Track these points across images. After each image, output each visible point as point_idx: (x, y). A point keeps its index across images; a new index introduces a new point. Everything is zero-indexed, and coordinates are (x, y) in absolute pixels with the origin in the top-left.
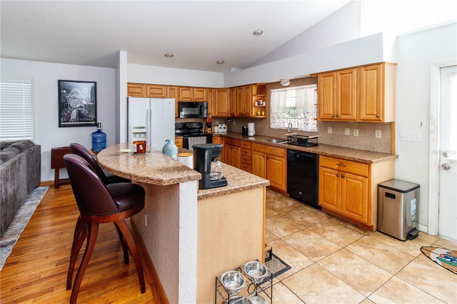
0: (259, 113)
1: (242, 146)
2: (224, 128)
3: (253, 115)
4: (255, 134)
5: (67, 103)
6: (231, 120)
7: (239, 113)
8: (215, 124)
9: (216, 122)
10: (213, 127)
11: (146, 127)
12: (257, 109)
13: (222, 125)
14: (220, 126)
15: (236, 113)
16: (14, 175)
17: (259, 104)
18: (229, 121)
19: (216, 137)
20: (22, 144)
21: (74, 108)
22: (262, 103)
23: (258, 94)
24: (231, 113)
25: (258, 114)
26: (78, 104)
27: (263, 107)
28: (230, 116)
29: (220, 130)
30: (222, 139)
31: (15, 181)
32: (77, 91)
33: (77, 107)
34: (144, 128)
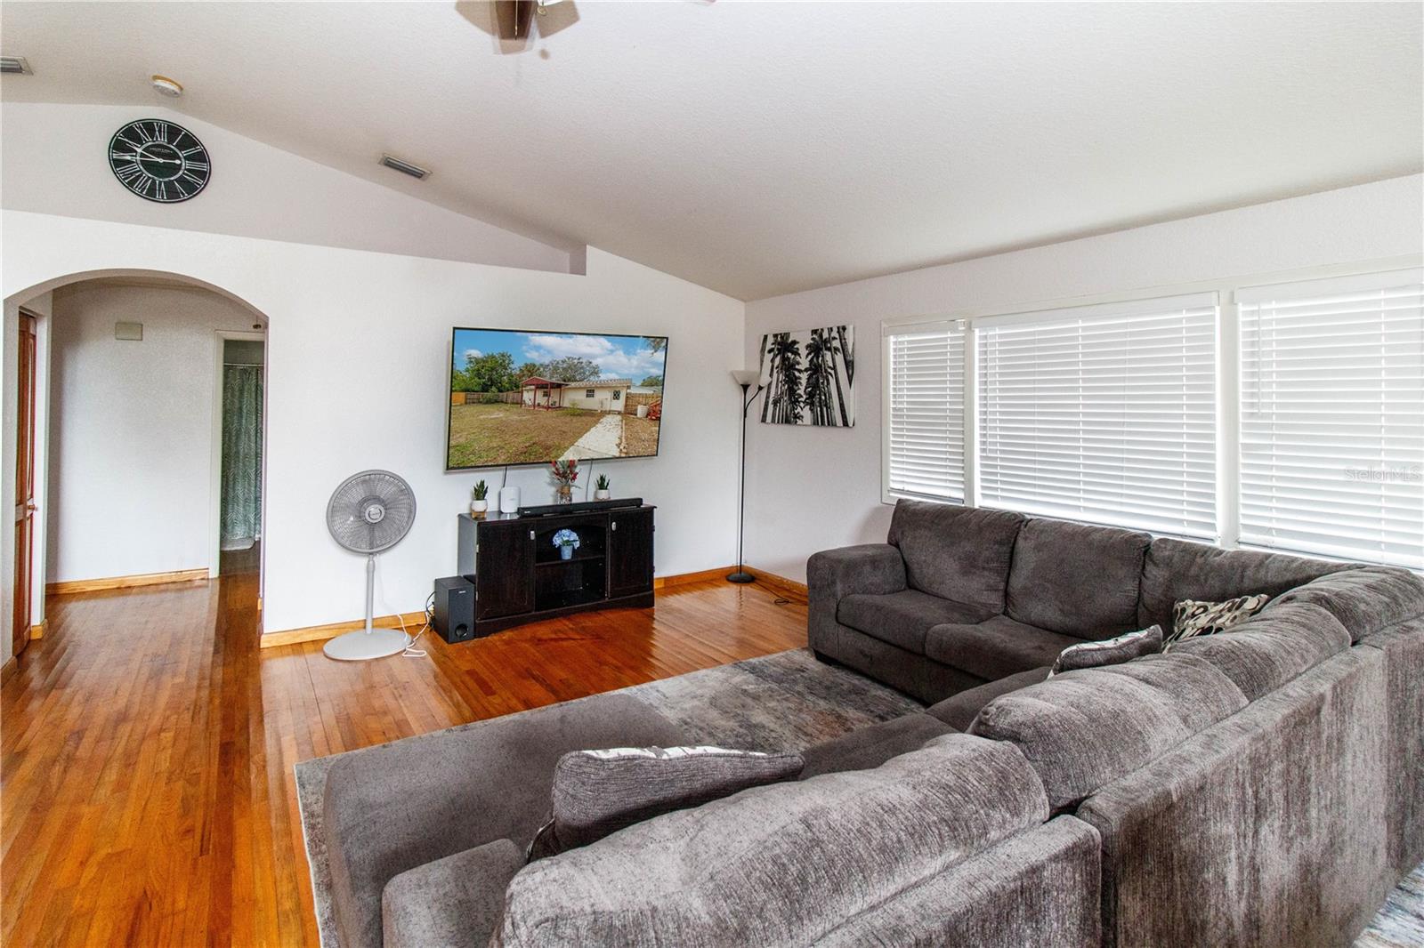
16: (1304, 780)
20: (1364, 594)
31: (1314, 813)
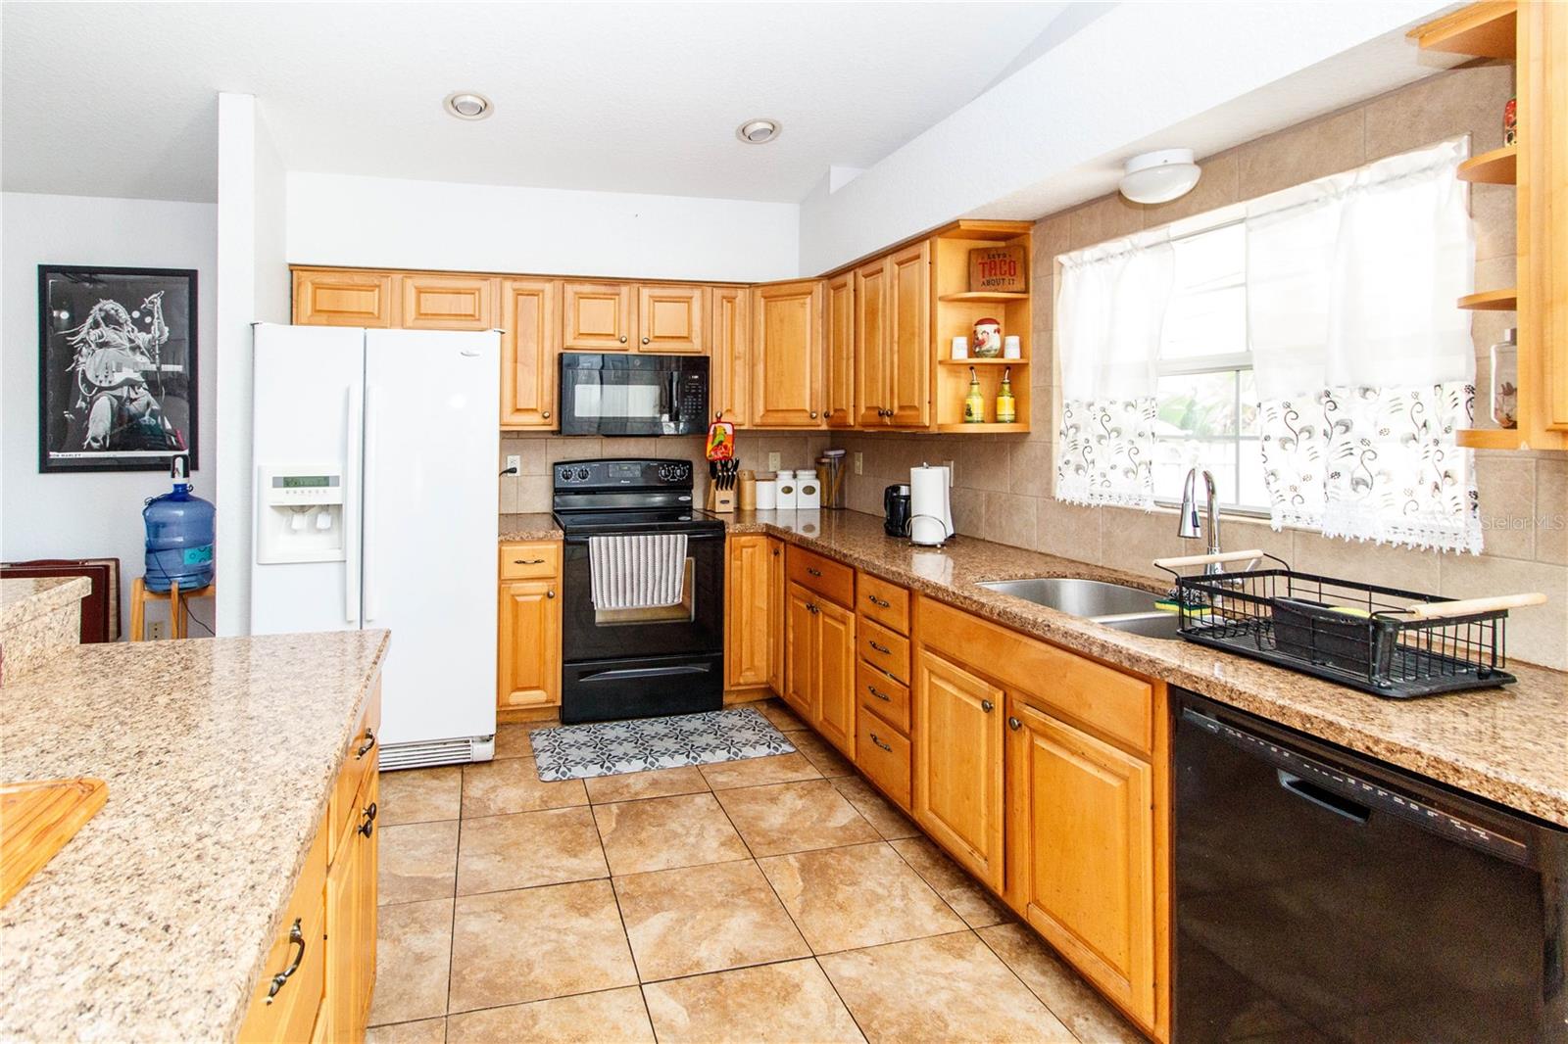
0: (978, 405)
1: (864, 604)
2: (809, 490)
3: (939, 422)
4: (951, 531)
5: (74, 368)
6: (842, 452)
7: (868, 408)
8: (758, 470)
9: (767, 457)
10: (747, 485)
11: (337, 477)
12: (963, 384)
13: (795, 476)
14: (785, 479)
15: (852, 409)
17: (975, 346)
18: (832, 453)
19: (744, 539)
21: (101, 389)
22: (993, 342)
23: (970, 291)
24: (832, 413)
25: (969, 413)
26: (119, 370)
27: (1008, 367)
28: (824, 427)
29: (786, 503)
30: (776, 553)
32: (113, 312)
33: (113, 384)
34: (327, 485)
